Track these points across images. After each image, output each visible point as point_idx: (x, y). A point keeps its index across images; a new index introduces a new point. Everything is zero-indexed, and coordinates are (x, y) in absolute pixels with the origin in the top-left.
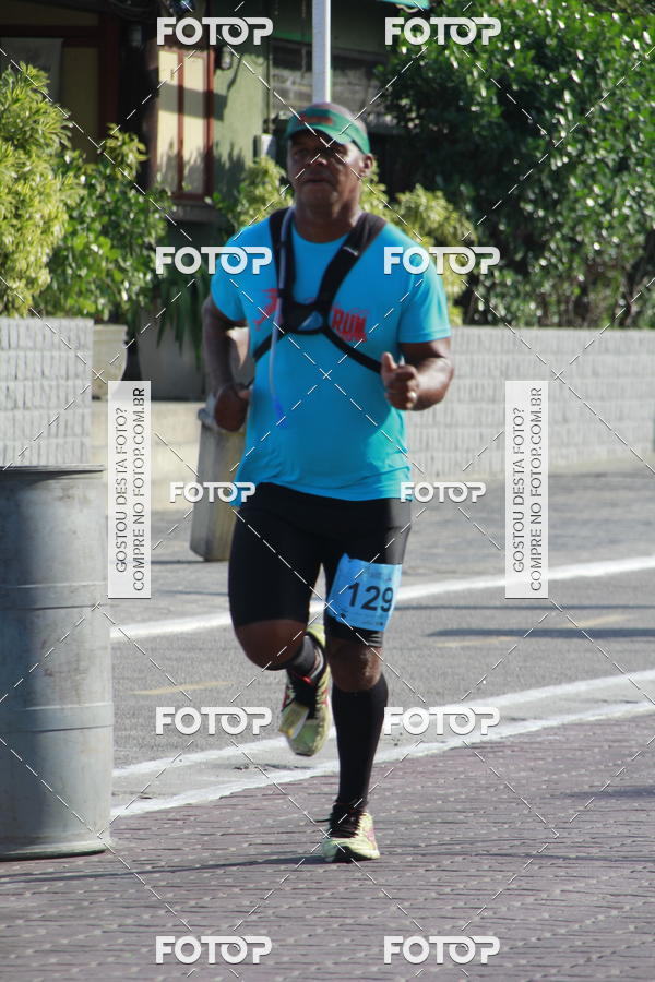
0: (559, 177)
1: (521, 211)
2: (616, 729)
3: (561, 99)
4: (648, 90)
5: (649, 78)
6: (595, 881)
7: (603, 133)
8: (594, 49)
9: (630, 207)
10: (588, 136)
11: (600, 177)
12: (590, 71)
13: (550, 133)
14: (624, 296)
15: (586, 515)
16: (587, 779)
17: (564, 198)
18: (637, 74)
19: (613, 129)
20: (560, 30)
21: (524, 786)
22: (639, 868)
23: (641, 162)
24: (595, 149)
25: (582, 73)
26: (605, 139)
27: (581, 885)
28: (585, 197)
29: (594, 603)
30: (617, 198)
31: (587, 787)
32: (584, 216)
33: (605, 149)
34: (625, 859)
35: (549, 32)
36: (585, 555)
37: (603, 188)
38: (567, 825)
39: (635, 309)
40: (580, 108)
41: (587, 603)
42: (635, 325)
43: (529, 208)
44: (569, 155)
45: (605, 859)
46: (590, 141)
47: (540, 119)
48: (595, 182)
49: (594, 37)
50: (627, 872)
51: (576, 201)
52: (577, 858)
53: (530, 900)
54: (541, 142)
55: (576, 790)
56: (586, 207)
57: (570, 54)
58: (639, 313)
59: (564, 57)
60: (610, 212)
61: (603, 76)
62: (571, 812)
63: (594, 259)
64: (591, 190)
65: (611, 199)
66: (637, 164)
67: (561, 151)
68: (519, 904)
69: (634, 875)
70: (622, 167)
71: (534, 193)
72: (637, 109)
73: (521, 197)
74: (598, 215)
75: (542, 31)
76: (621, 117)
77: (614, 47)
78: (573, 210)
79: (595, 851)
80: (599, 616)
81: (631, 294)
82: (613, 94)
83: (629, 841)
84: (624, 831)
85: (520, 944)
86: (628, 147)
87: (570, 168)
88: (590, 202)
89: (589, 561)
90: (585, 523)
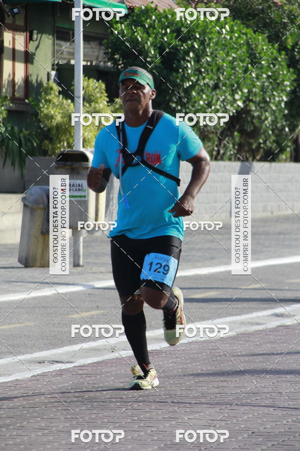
0: (187, 91)
1: (171, 106)
2: (213, 344)
3: (188, 55)
4: (228, 52)
5: (228, 47)
6: (203, 414)
7: (207, 71)
8: (203, 33)
9: (220, 105)
10: (201, 72)
11: (205, 91)
12: (202, 43)
13: (183, 71)
14: (217, 146)
15: (199, 246)
16: (200, 367)
17: (190, 101)
18: (223, 44)
19: (212, 70)
20: (187, 24)
21: (171, 370)
22: (223, 408)
23: (225, 85)
24: (204, 78)
25: (199, 44)
26: (208, 74)
27: (197, 416)
28: (199, 100)
29: (203, 286)
30: (214, 101)
31: (200, 371)
32: (198, 109)
33: (208, 78)
34: (217, 403)
35: (183, 25)
36: (199, 264)
37: (207, 96)
38: (190, 388)
39: (222, 152)
40: (198, 59)
41: (200, 286)
42: (222, 159)
43: (174, 105)
44: (192, 81)
45: (207, 404)
46: (202, 75)
47: (179, 66)
48: (203, 93)
49: (203, 28)
50: (218, 410)
51: (195, 102)
52: (195, 403)
53: (174, 423)
54: (179, 75)
55: (195, 372)
56: (199, 105)
57: (192, 35)
58: (224, 154)
59: (190, 36)
60: (211, 107)
61: (208, 45)
62: (192, 381)
63: (203, 129)
64: (202, 97)
65: (211, 102)
66: (223, 86)
67: (189, 80)
68: (168, 425)
69: (221, 411)
70: (216, 87)
71: (176, 98)
72: (223, 61)
73: (171, 100)
74: (205, 109)
75: (180, 25)
76: (216, 64)
77: (212, 32)
78: (193, 106)
79: (203, 400)
80: (206, 292)
81: (220, 144)
82: (212, 53)
83: (219, 395)
84: (216, 391)
85: (169, 443)
86: (219, 78)
87: (192, 87)
88: (201, 103)
89: (201, 267)
90: (199, 250)
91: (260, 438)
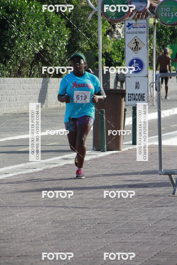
0: (13, 40)
1: (4, 49)
2: (31, 175)
3: (13, 21)
4: (35, 19)
5: (35, 16)
6: (27, 212)
7: (24, 30)
8: (21, 9)
9: (31, 48)
10: (20, 30)
11: (23, 40)
13: (10, 29)
14: (30, 70)
15: (22, 123)
16: (24, 187)
17: (15, 46)
18: (32, 15)
19: (26, 29)
20: (12, 4)
21: (9, 190)
22: (38, 208)
23: (33, 37)
24: (22, 33)
25: (19, 15)
26: (24, 31)
27: (24, 213)
28: (19, 45)
29: (25, 145)
30: (28, 46)
31: (24, 189)
32: (20, 50)
33: (24, 34)
34: (34, 206)
35: (9, 5)
36: (22, 133)
37: (24, 43)
38: (19, 199)
39: (33, 72)
40: (18, 23)
41: (23, 145)
42: (33, 77)
43: (6, 48)
44: (15, 35)
45: (29, 206)
46: (21, 32)
47: (8, 27)
48: (22, 42)
49: (21, 6)
50: (35, 209)
51: (17, 46)
52: (23, 207)
53: (11, 217)
54: (9, 32)
55: (22, 190)
57: (15, 11)
58: (34, 74)
59: (13, 11)
60: (26, 49)
61: (24, 15)
62: (20, 195)
63: (22, 60)
64: (21, 44)
65: (26, 46)
66: (32, 37)
67: (14, 34)
68: (8, 218)
69: (37, 210)
70: (29, 38)
71: (7, 44)
72: (32, 24)
73: (4, 46)
74: (23, 50)
75: (8, 4)
76: (28, 26)
77: (25, 9)
78: (17, 48)
79: (27, 205)
80: (26, 148)
81: (32, 69)
82: (26, 20)
83: (35, 202)
84: (34, 200)
85: (9, 228)
86: (30, 33)
87: (16, 38)
88: (21, 47)
89: (23, 134)
90: (22, 125)
91: (57, 224)
